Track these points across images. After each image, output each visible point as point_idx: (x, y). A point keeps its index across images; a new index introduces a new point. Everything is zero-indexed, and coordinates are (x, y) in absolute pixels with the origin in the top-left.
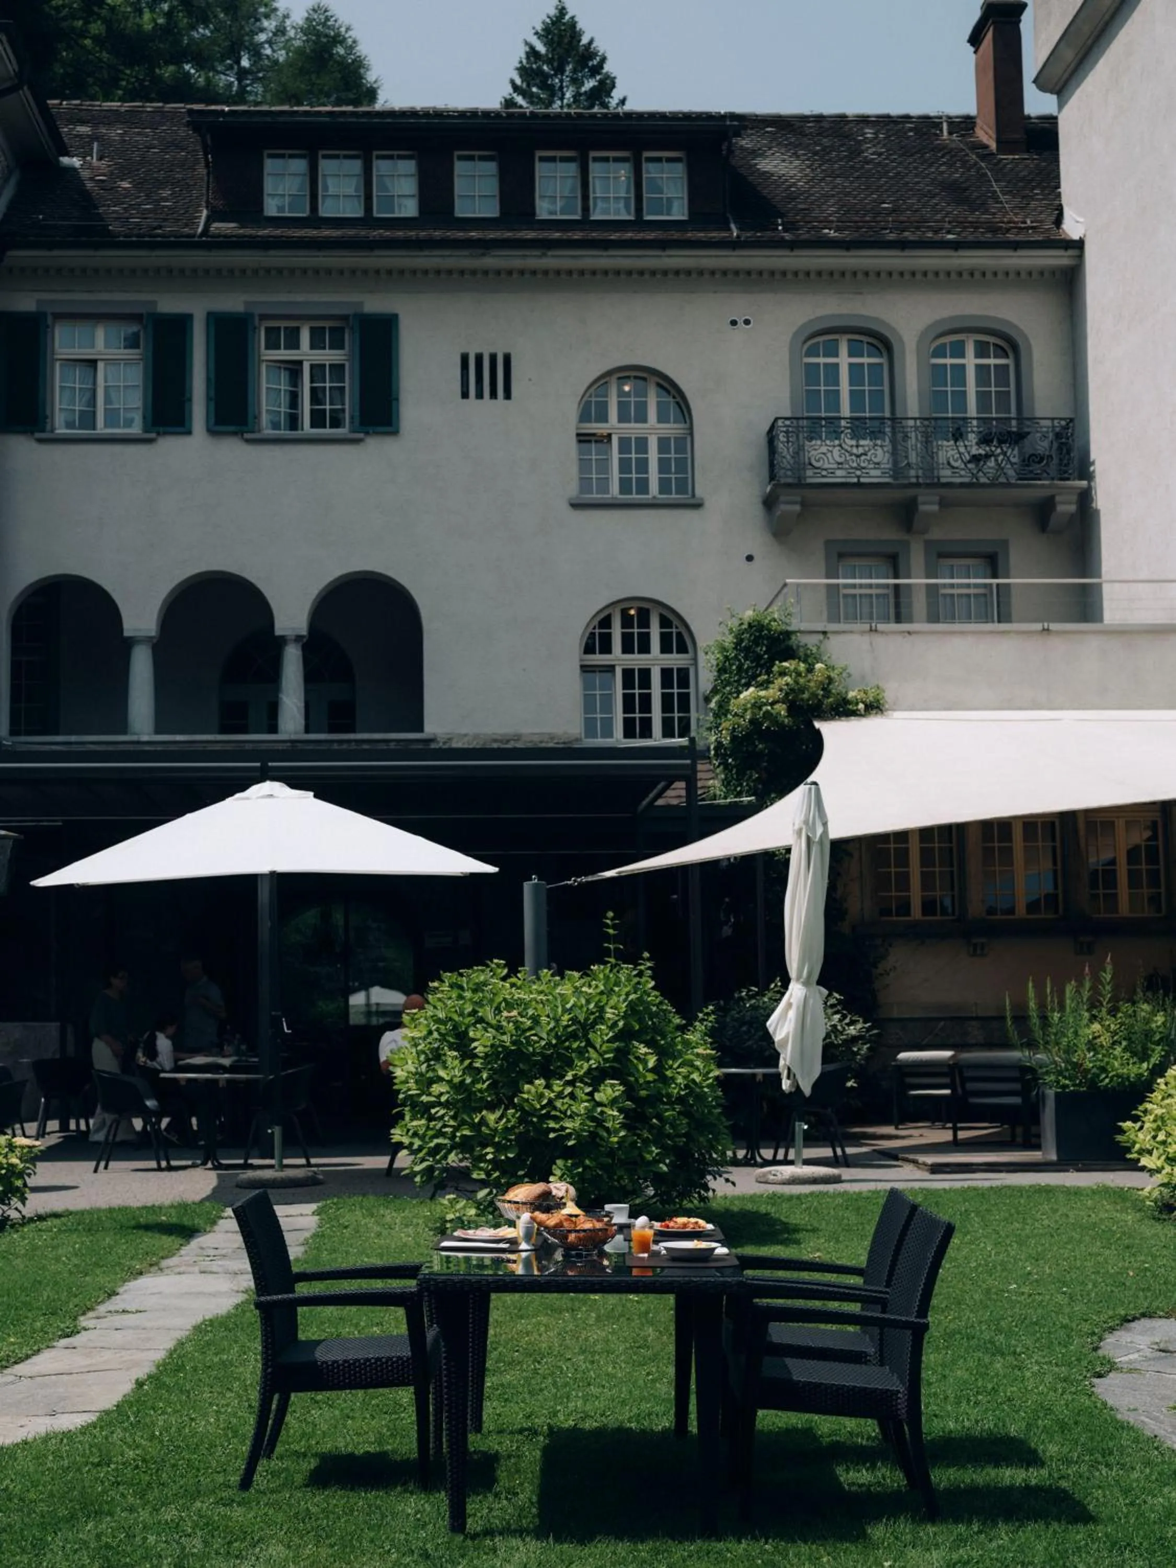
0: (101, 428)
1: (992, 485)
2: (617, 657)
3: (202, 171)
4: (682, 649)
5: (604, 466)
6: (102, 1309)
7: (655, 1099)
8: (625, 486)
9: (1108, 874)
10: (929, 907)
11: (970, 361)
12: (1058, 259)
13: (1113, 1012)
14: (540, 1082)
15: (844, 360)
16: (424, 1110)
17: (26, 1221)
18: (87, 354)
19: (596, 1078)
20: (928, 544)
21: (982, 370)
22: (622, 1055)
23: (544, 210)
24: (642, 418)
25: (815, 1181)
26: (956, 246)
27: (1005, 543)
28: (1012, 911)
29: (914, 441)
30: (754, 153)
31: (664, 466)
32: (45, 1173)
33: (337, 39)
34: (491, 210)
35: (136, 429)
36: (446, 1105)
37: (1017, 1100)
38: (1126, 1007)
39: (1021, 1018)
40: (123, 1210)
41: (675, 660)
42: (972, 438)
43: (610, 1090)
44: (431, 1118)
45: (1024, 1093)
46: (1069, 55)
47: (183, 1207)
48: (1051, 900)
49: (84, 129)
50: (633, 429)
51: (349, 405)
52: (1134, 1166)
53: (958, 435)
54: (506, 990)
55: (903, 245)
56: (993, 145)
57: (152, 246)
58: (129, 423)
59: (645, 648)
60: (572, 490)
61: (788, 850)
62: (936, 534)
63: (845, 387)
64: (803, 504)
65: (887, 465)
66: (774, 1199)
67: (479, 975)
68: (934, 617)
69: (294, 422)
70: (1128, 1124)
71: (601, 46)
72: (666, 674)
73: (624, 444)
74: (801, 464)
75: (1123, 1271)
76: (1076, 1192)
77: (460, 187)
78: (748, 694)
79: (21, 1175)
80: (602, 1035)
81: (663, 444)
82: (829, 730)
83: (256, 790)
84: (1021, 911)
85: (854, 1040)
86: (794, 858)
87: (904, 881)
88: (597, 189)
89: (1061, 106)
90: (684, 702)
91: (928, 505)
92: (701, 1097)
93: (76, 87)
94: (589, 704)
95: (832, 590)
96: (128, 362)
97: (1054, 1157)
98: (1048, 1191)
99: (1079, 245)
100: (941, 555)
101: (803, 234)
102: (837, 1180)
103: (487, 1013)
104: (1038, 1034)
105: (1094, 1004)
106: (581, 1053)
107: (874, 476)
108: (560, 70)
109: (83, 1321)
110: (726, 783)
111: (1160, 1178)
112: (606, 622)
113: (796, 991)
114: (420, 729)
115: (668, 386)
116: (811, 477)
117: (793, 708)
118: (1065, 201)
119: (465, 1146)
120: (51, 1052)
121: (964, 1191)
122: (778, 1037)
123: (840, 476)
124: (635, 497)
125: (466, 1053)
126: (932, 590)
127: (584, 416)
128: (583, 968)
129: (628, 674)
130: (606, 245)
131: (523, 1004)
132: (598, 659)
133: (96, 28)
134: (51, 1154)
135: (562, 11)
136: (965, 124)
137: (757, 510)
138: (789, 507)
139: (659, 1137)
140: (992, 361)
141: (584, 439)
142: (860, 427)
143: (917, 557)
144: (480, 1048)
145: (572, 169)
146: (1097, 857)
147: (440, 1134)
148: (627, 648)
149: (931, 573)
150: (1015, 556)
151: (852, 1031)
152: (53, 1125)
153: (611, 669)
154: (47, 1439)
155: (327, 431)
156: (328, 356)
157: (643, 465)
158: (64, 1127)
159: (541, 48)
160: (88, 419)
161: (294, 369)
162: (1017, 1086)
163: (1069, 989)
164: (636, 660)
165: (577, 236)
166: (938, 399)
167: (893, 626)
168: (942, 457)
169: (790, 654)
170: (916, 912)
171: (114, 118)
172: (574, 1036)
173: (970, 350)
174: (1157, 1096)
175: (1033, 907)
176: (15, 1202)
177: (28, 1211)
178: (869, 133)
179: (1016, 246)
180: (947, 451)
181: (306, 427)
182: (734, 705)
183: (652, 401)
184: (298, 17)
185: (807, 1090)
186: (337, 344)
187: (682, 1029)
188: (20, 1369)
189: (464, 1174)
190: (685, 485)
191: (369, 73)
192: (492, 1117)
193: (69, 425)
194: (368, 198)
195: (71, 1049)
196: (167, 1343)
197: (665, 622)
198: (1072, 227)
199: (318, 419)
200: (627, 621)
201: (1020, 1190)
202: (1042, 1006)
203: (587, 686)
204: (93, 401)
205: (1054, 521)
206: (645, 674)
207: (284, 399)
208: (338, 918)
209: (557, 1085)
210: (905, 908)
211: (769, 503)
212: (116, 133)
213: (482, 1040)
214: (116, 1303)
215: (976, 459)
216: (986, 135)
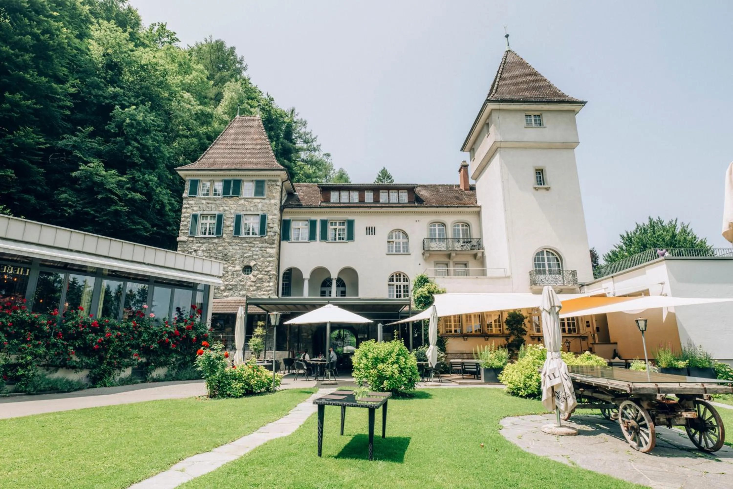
0: (300, 240)
1: (465, 251)
2: (395, 283)
3: (320, 195)
4: (407, 281)
5: (392, 247)
6: (293, 409)
7: (404, 368)
8: (396, 251)
9: (490, 325)
10: (456, 331)
11: (461, 228)
12: (477, 209)
13: (495, 352)
14: (382, 364)
15: (437, 228)
16: (359, 369)
17: (280, 391)
18: (298, 227)
19: (393, 363)
20: (454, 262)
21: (462, 229)
22: (398, 359)
23: (381, 201)
24: (399, 238)
25: (436, 386)
26: (458, 207)
27: (468, 262)
28: (472, 332)
29: (450, 242)
30: (420, 191)
31: (403, 247)
32: (284, 381)
33: (344, 174)
34: (372, 201)
35: (307, 240)
36: (363, 368)
37: (475, 370)
38: (497, 351)
39: (476, 353)
40: (299, 389)
41: (406, 283)
42: (461, 242)
43: (396, 366)
44: (360, 371)
45: (477, 368)
46: (477, 173)
47: (311, 388)
48: (480, 330)
49: (299, 188)
50: (397, 240)
51: (345, 236)
52: (502, 384)
53: (459, 241)
54: (375, 345)
55: (448, 207)
56: (463, 190)
57: (310, 208)
58: (305, 239)
59: (400, 281)
60: (386, 251)
61: (429, 319)
62: (455, 260)
63: (437, 233)
64: (430, 254)
65: (445, 247)
66: (428, 389)
67: (369, 342)
68: (455, 275)
69: (335, 239)
70: (499, 375)
71: (391, 174)
72: (404, 286)
73: (396, 243)
74: (429, 247)
75: (502, 406)
76: (490, 389)
77: (366, 197)
78: (420, 289)
79: (279, 381)
80: (394, 355)
81: (403, 243)
82: (435, 296)
83: (326, 306)
84: (474, 332)
85: (442, 357)
86: (431, 320)
87: (450, 326)
88: (391, 197)
89: (476, 182)
90: (408, 292)
91: (453, 254)
92: (413, 368)
93: (298, 181)
94: (389, 291)
95: (435, 270)
96: (305, 228)
97: (484, 381)
98: (484, 389)
99: (480, 207)
100: (456, 264)
101: (429, 205)
102: (440, 386)
103: (371, 350)
104: (479, 356)
105: (491, 350)
106: (390, 358)
107: (443, 249)
108: (384, 178)
109: (290, 412)
110: (416, 307)
111: (507, 386)
112: (393, 276)
113: (431, 347)
114: (358, 296)
115: (404, 233)
116: (431, 249)
117: (429, 292)
118: (478, 199)
119: (366, 377)
120: (287, 357)
121: (466, 388)
122: (428, 356)
123: (437, 249)
124: (398, 253)
125: (367, 358)
126: (454, 270)
127: (389, 238)
128: (390, 341)
129: (397, 286)
130: (393, 207)
131: (378, 348)
132: (391, 283)
133: (302, 172)
134: (285, 377)
135: (384, 168)
136: (458, 186)
137: (421, 255)
138: (427, 255)
139: (406, 376)
140: (465, 228)
141: (389, 242)
142: (440, 240)
143: (451, 264)
144: (370, 357)
145: (387, 194)
146: (488, 322)
147: (361, 374)
148: (397, 281)
149: (454, 267)
150: (470, 264)
151: (442, 355)
152: (287, 371)
153: (393, 285)
154: (280, 438)
155: (342, 241)
156: (342, 227)
157: (400, 247)
158: (289, 372)
159: (381, 175)
160: (298, 239)
161: (335, 230)
162: (475, 367)
163: (486, 347)
164: (398, 283)
165: (387, 205)
166: (455, 235)
167: (447, 277)
168: (456, 245)
169: (428, 282)
170: (453, 332)
171: (305, 186)
172: (388, 355)
173: (460, 226)
174: (505, 369)
175: (476, 331)
176: (278, 387)
177: (281, 389)
178: (441, 187)
179: (469, 207)
180: (456, 244)
181: (337, 240)
182: (417, 292)
183: (401, 235)
184: (337, 170)
185: (434, 367)
186: (344, 225)
187: (409, 354)
188: (276, 422)
189: (366, 383)
190: (407, 251)
191: (350, 180)
192: (372, 371)
193: (294, 240)
194: (349, 199)
195: (291, 357)
196: (307, 417)
197: (404, 276)
198: (479, 204)
199: (340, 239)
200: (397, 276)
201: (478, 389)
202: (480, 351)
203: (389, 288)
204: (299, 235)
205: (478, 257)
206: (400, 286)
207: (334, 235)
208: (342, 332)
209: (385, 365)
210: (451, 332)
211: (423, 254)
212: (305, 188)
213: (370, 355)
214: (296, 408)
215: (462, 246)
216: (462, 188)
